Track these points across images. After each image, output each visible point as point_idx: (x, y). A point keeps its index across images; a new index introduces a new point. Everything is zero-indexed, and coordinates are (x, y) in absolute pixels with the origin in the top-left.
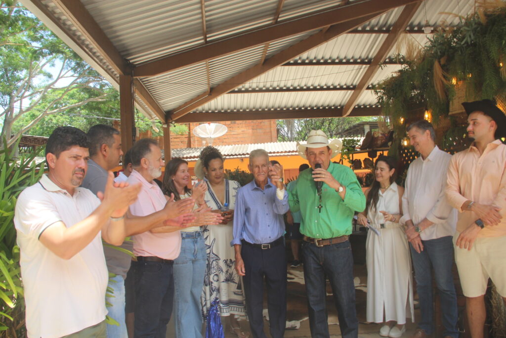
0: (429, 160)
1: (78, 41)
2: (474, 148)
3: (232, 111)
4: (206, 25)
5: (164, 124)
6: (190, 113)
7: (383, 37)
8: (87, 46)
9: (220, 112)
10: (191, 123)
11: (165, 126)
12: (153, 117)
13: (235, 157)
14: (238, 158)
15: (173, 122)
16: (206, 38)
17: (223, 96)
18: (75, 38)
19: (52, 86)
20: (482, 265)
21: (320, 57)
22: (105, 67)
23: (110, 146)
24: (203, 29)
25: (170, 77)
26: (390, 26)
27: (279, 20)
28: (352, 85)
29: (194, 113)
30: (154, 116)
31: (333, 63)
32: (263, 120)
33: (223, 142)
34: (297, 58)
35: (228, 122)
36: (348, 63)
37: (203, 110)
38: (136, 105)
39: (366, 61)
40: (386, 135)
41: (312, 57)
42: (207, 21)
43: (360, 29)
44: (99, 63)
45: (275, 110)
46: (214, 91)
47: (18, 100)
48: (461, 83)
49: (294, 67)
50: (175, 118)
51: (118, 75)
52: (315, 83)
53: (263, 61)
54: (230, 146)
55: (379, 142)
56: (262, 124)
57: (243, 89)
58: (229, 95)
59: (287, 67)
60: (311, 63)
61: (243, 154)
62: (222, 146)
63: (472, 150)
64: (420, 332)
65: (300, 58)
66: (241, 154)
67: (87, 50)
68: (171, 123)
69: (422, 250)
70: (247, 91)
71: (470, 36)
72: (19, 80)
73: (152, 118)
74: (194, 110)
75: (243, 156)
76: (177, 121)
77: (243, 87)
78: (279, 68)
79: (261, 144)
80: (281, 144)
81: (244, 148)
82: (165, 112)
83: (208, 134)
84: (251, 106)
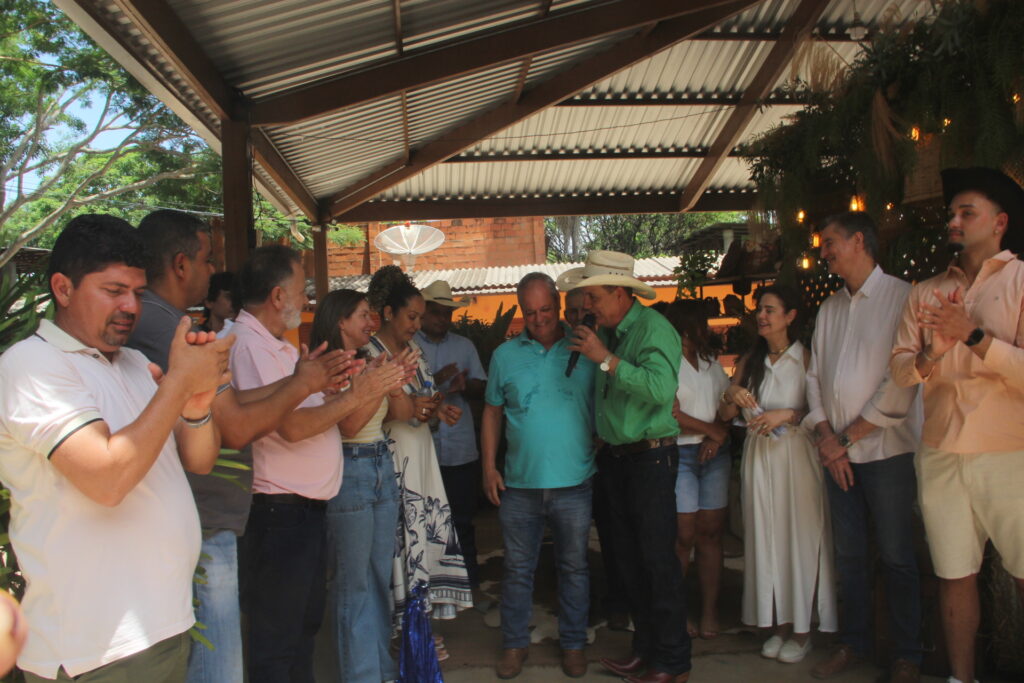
0: (863, 296)
1: (133, 47)
2: (957, 269)
3: (454, 199)
4: (402, 17)
5: (314, 225)
6: (367, 202)
7: (764, 48)
8: (153, 59)
9: (429, 201)
10: (371, 224)
11: (317, 229)
12: (292, 210)
15: (334, 221)
16: (400, 46)
17: (435, 167)
18: (128, 42)
19: (84, 148)
20: (974, 512)
21: (635, 88)
22: (191, 103)
23: (192, 257)
24: (395, 26)
25: (327, 127)
26: (780, 25)
27: (552, 8)
28: (700, 146)
29: (377, 201)
30: (295, 207)
31: (662, 100)
32: (518, 219)
33: (435, 264)
34: (589, 89)
35: (447, 222)
36: (692, 100)
37: (395, 196)
38: (257, 185)
39: (730, 97)
40: (771, 248)
41: (619, 88)
42: (403, 10)
43: (718, 30)
44: (179, 95)
45: (543, 196)
46: (418, 157)
47: (13, 176)
48: (929, 137)
49: (582, 109)
50: (337, 212)
51: (219, 122)
52: (624, 141)
53: (518, 97)
54: (450, 271)
55: (756, 262)
56: (515, 227)
57: (477, 154)
58: (449, 165)
59: (567, 109)
60: (616, 101)
61: (477, 288)
62: (434, 270)
63: (952, 275)
64: (842, 651)
65: (594, 91)
66: (473, 287)
67: (154, 68)
68: (330, 222)
69: (852, 483)
70: (485, 157)
71: (953, 40)
72: (16, 134)
73: (290, 213)
74: (377, 195)
75: (476, 292)
76: (343, 219)
77: (477, 149)
78: (551, 111)
79: (513, 266)
80: (555, 268)
81: (478, 275)
82: (316, 200)
83: (406, 248)
84: (494, 189)
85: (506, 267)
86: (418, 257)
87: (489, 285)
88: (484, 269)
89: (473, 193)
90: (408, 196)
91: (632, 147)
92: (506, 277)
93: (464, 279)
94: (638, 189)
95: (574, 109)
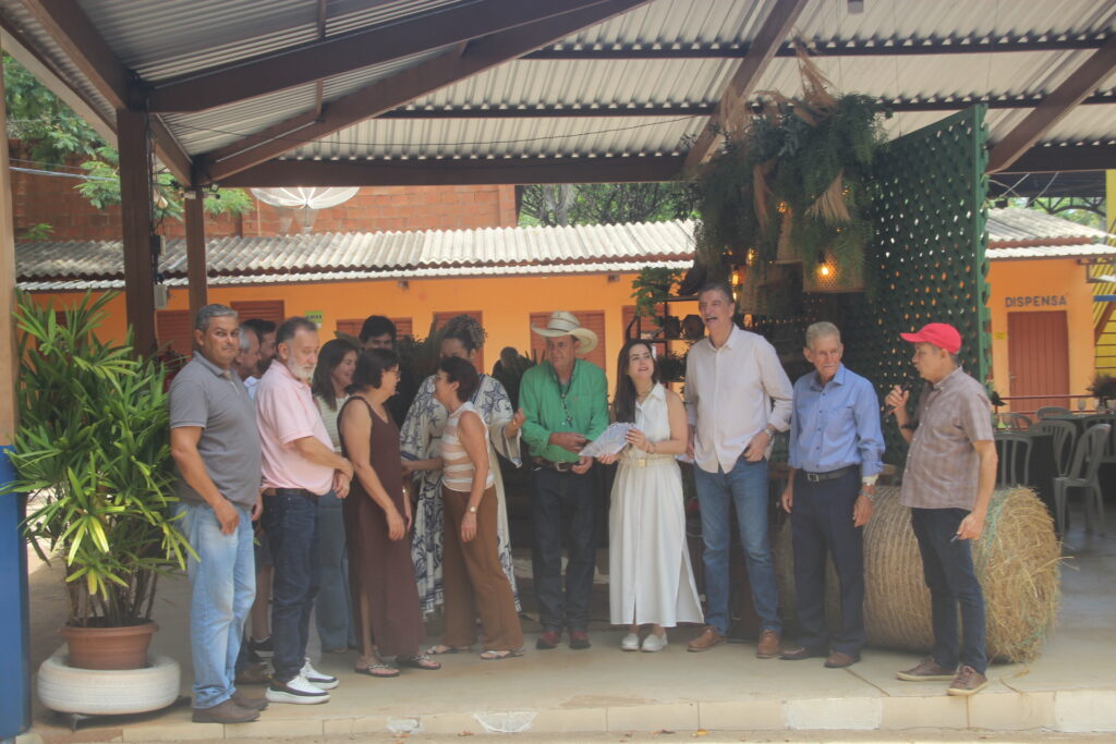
3: (379, 159)
5: (187, 190)
9: (344, 160)
11: (192, 196)
13: (385, 274)
14: (392, 278)
15: (215, 187)
17: (353, 127)
21: (611, 37)
24: (318, 13)
28: (704, 101)
29: (276, 159)
31: (647, 52)
33: (345, 221)
36: (686, 52)
37: (299, 154)
39: (736, 47)
41: (591, 39)
45: (499, 157)
46: (334, 113)
49: (544, 63)
50: (218, 175)
51: (113, 112)
52: (602, 96)
53: (462, 50)
54: (369, 235)
57: (410, 108)
58: (373, 121)
60: (588, 53)
61: (409, 267)
62: (344, 233)
66: (403, 265)
70: (420, 113)
75: (408, 273)
76: (224, 184)
77: (411, 103)
78: (505, 68)
79: (464, 229)
80: (526, 235)
81: (410, 244)
82: (191, 157)
83: (301, 197)
84: (433, 149)
85: (454, 230)
86: (322, 212)
87: (427, 263)
88: (419, 232)
89: (404, 153)
90: (317, 153)
91: (614, 101)
92: (452, 248)
93: (390, 249)
94: (627, 150)
95: (534, 62)
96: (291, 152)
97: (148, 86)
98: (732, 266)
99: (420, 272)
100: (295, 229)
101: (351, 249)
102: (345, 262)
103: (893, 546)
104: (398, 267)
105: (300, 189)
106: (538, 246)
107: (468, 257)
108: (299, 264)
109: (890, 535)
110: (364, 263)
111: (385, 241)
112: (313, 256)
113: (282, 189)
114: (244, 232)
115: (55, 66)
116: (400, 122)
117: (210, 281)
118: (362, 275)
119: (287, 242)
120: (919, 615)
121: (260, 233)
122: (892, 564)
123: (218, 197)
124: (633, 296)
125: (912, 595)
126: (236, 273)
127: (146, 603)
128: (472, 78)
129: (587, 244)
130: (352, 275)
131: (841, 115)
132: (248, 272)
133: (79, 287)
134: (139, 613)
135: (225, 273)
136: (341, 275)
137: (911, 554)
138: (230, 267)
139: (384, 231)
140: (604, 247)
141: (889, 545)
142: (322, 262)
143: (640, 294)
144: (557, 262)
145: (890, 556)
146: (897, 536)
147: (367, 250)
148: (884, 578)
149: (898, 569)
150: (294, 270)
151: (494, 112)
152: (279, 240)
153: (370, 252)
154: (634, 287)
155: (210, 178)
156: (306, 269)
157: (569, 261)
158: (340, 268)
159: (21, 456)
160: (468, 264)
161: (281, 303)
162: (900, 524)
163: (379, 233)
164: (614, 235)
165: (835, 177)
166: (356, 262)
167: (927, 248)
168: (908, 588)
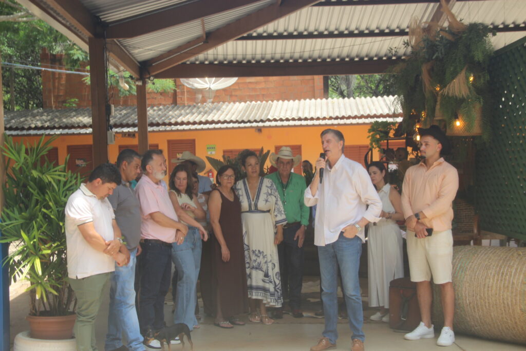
3: (240, 63)
5: (138, 80)
8: (52, 9)
9: (221, 63)
11: (140, 83)
13: (248, 125)
14: (252, 127)
15: (152, 78)
17: (225, 45)
29: (184, 63)
30: (122, 68)
33: (231, 96)
37: (197, 60)
45: (305, 61)
46: (213, 38)
49: (326, 8)
50: (154, 72)
51: (87, 36)
52: (360, 26)
54: (243, 104)
57: (255, 34)
58: (235, 42)
59: (316, 8)
61: (262, 121)
62: (229, 103)
66: (258, 120)
68: (149, 78)
70: (260, 37)
74: (184, 61)
75: (261, 124)
76: (158, 76)
77: (255, 32)
79: (294, 100)
80: (327, 104)
81: (264, 108)
82: (140, 63)
83: (207, 83)
84: (268, 56)
85: (289, 100)
86: (217, 91)
87: (271, 118)
88: (270, 102)
89: (253, 59)
90: (206, 60)
91: (367, 29)
92: (287, 110)
93: (253, 111)
94: (376, 56)
95: (321, 8)
96: (192, 59)
97: (105, 25)
98: (417, 120)
99: (267, 124)
100: (204, 101)
101: (232, 111)
102: (228, 119)
103: (494, 280)
104: (256, 121)
105: (207, 79)
106: (333, 109)
107: (295, 116)
108: (203, 120)
109: (492, 274)
110: (237, 119)
111: (250, 108)
112: (211, 115)
113: (197, 79)
114: (178, 102)
115: (55, 15)
116: (249, 42)
117: (150, 129)
118: (236, 125)
119: (199, 108)
120: (509, 321)
121: (186, 103)
122: (493, 291)
123: (154, 84)
124: (368, 137)
125: (505, 310)
126: (170, 124)
127: (73, 303)
128: (287, 17)
129: (360, 108)
130: (231, 125)
131: (465, 35)
132: (176, 124)
133: (81, 132)
134: (69, 309)
135: (164, 124)
136: (225, 125)
137: (504, 286)
138: (167, 121)
139: (251, 101)
140: (370, 109)
141: (491, 281)
142: (216, 119)
143: (373, 136)
144: (343, 118)
145: (492, 286)
146: (496, 275)
147: (241, 112)
148: (488, 300)
149: (496, 294)
150: (201, 123)
151: (300, 36)
152: (195, 106)
153: (242, 113)
154: (369, 132)
155: (149, 74)
156: (207, 122)
157: (349, 117)
158: (225, 122)
159: (4, 224)
160: (294, 119)
161: (194, 141)
162: (498, 269)
163: (248, 102)
164: (376, 103)
165: (462, 70)
166: (234, 119)
167: (518, 110)
168: (502, 305)
